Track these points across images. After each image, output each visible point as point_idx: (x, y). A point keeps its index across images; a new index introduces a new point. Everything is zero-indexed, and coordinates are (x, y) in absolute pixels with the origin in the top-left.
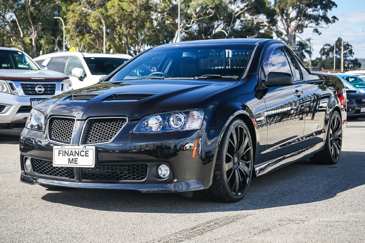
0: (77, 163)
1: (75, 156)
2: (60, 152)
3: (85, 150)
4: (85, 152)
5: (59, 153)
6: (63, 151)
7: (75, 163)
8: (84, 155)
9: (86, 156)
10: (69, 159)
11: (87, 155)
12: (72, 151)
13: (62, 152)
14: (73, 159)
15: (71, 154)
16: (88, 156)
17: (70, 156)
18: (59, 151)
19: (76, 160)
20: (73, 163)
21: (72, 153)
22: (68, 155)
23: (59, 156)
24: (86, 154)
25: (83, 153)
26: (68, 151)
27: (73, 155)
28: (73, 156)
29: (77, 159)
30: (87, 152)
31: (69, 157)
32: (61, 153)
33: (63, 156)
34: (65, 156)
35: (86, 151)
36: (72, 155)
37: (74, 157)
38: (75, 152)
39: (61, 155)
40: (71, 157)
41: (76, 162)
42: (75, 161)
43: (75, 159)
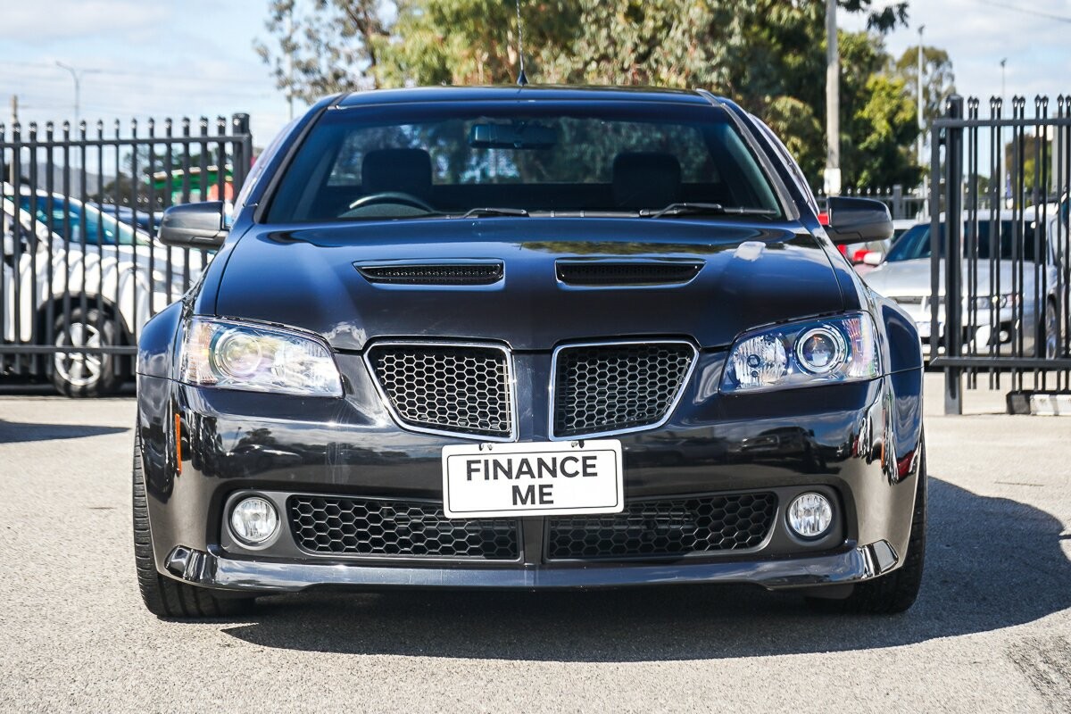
0: (552, 502)
1: (540, 476)
2: (474, 466)
3: (579, 456)
4: (580, 462)
5: (470, 471)
6: (486, 462)
7: (542, 502)
8: (577, 473)
9: (585, 474)
10: (516, 490)
11: (589, 470)
12: (525, 461)
13: (481, 466)
14: (531, 489)
15: (520, 472)
16: (595, 474)
17: (518, 477)
18: (469, 463)
19: (545, 490)
20: (533, 502)
21: (525, 469)
22: (508, 474)
23: (469, 478)
24: (585, 466)
25: (571, 467)
26: (510, 462)
27: (530, 472)
28: (533, 476)
29: (551, 486)
30: (589, 462)
31: (514, 482)
32: (478, 470)
33: (487, 477)
34: (496, 477)
35: (585, 459)
36: (525, 473)
37: (537, 482)
38: (541, 463)
39: (478, 477)
40: (524, 483)
41: (546, 498)
42: (542, 494)
43: (541, 487)
